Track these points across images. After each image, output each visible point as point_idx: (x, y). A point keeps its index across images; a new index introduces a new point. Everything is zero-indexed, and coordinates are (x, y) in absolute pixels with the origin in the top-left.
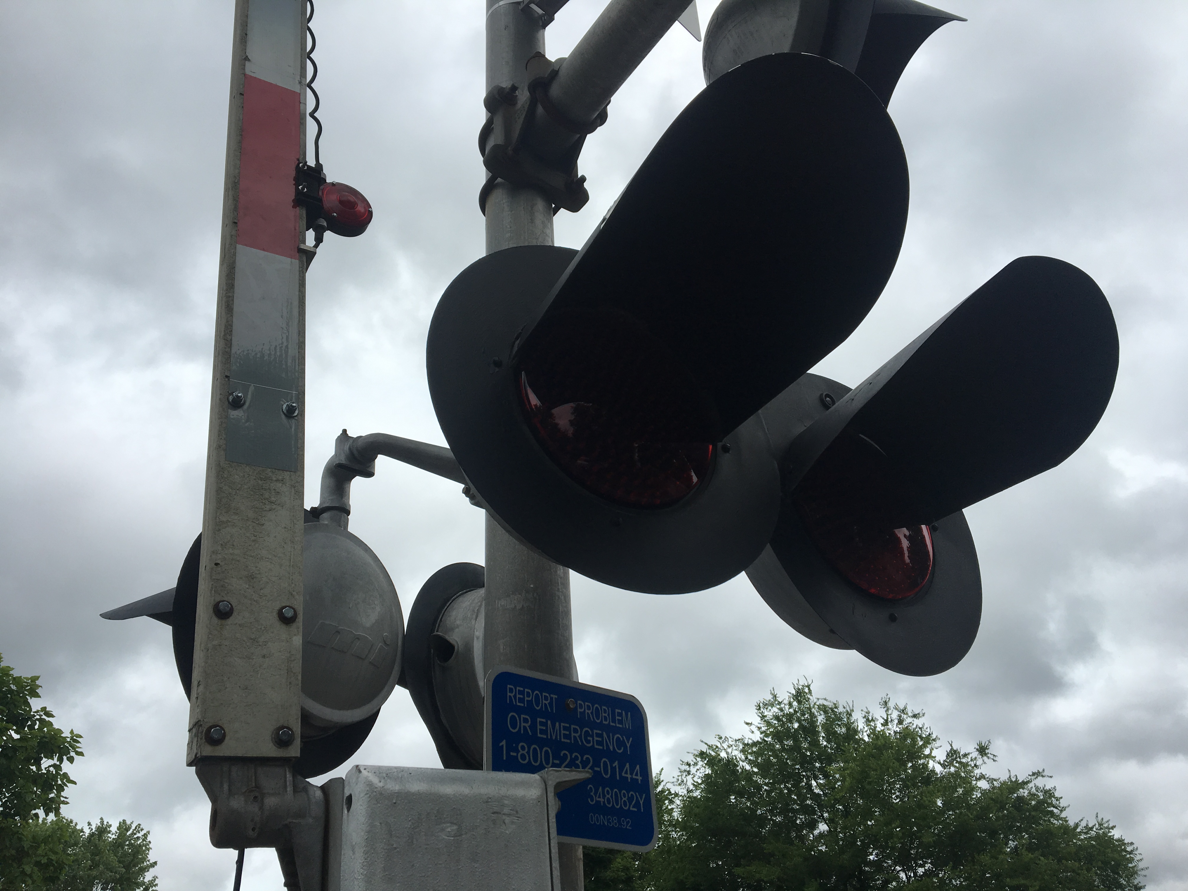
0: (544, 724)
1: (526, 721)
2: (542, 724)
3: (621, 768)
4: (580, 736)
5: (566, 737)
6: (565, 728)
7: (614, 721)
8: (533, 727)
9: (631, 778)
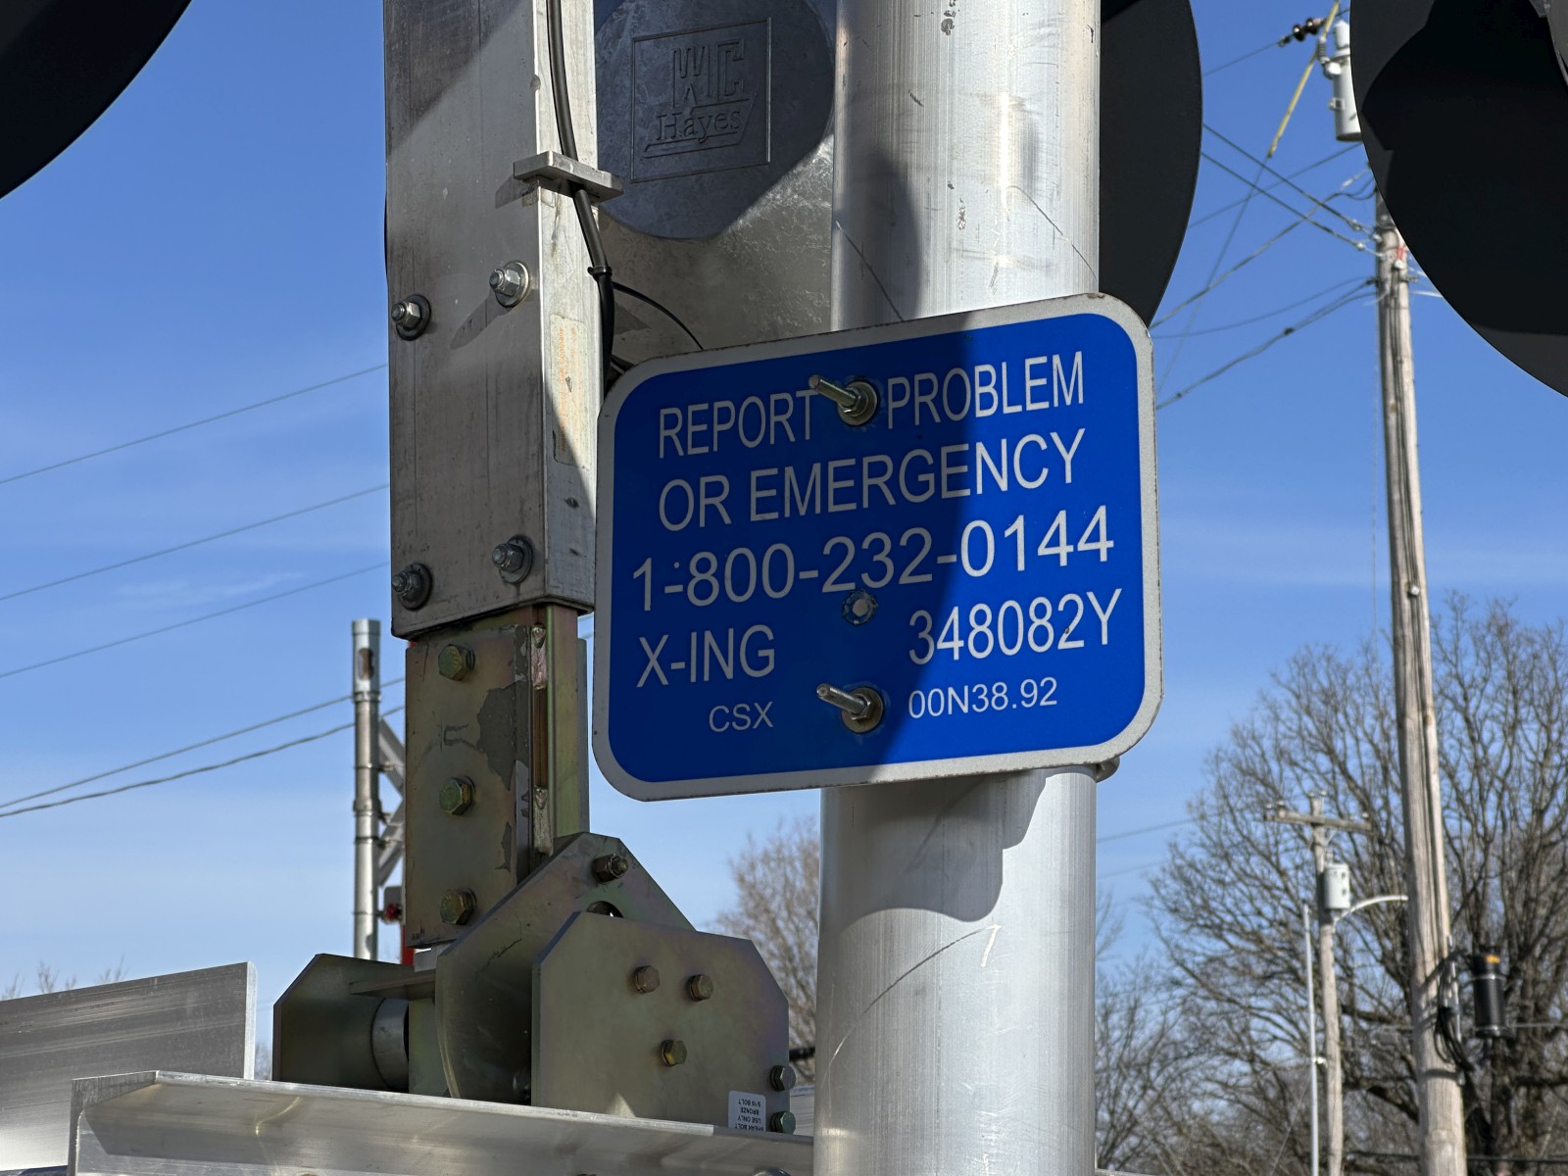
0: (777, 482)
4: (893, 484)
5: (841, 496)
8: (738, 502)
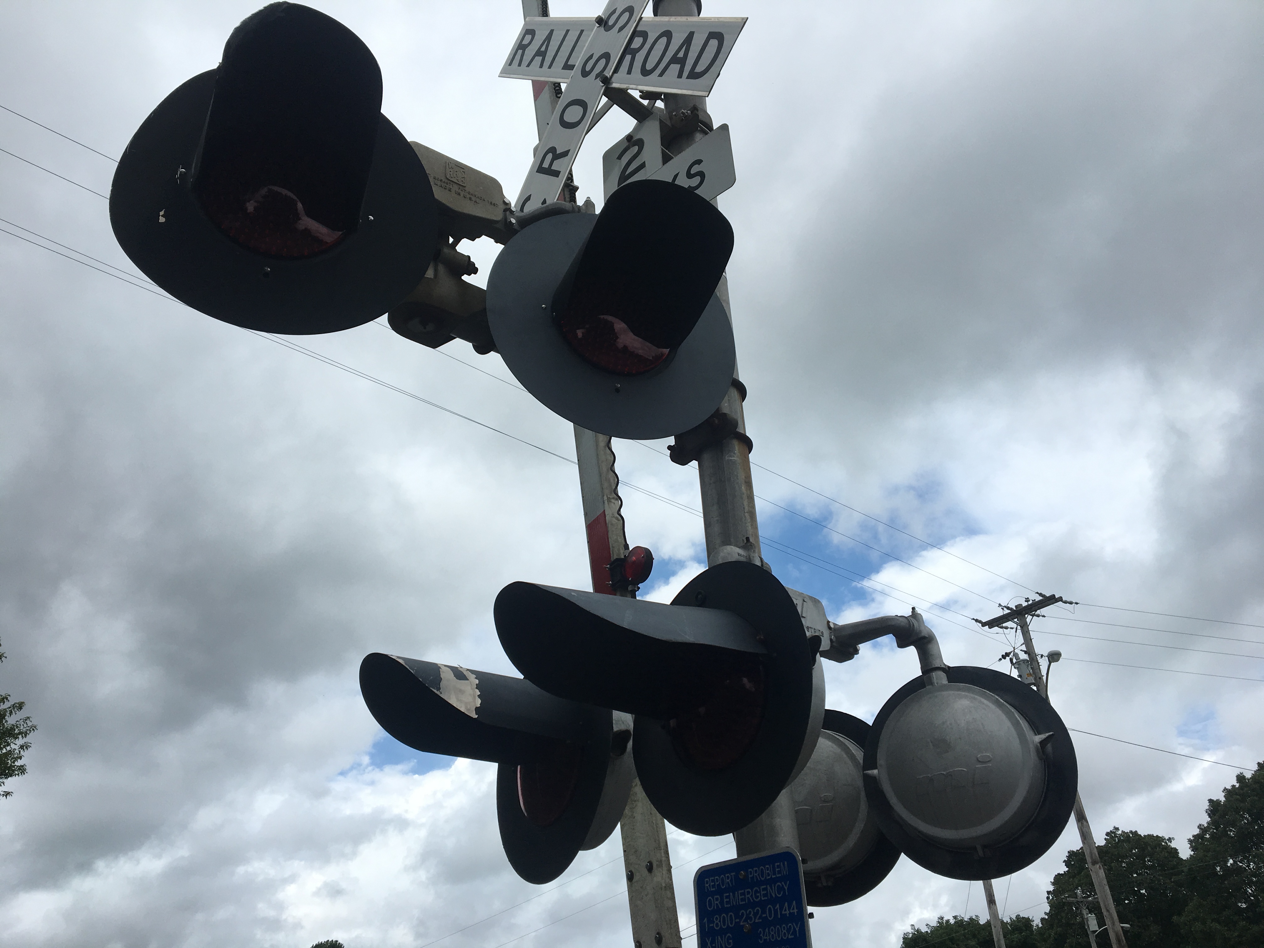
1: (717, 899)
2: (727, 897)
3: (781, 908)
6: (742, 894)
7: (774, 874)
9: (790, 913)
